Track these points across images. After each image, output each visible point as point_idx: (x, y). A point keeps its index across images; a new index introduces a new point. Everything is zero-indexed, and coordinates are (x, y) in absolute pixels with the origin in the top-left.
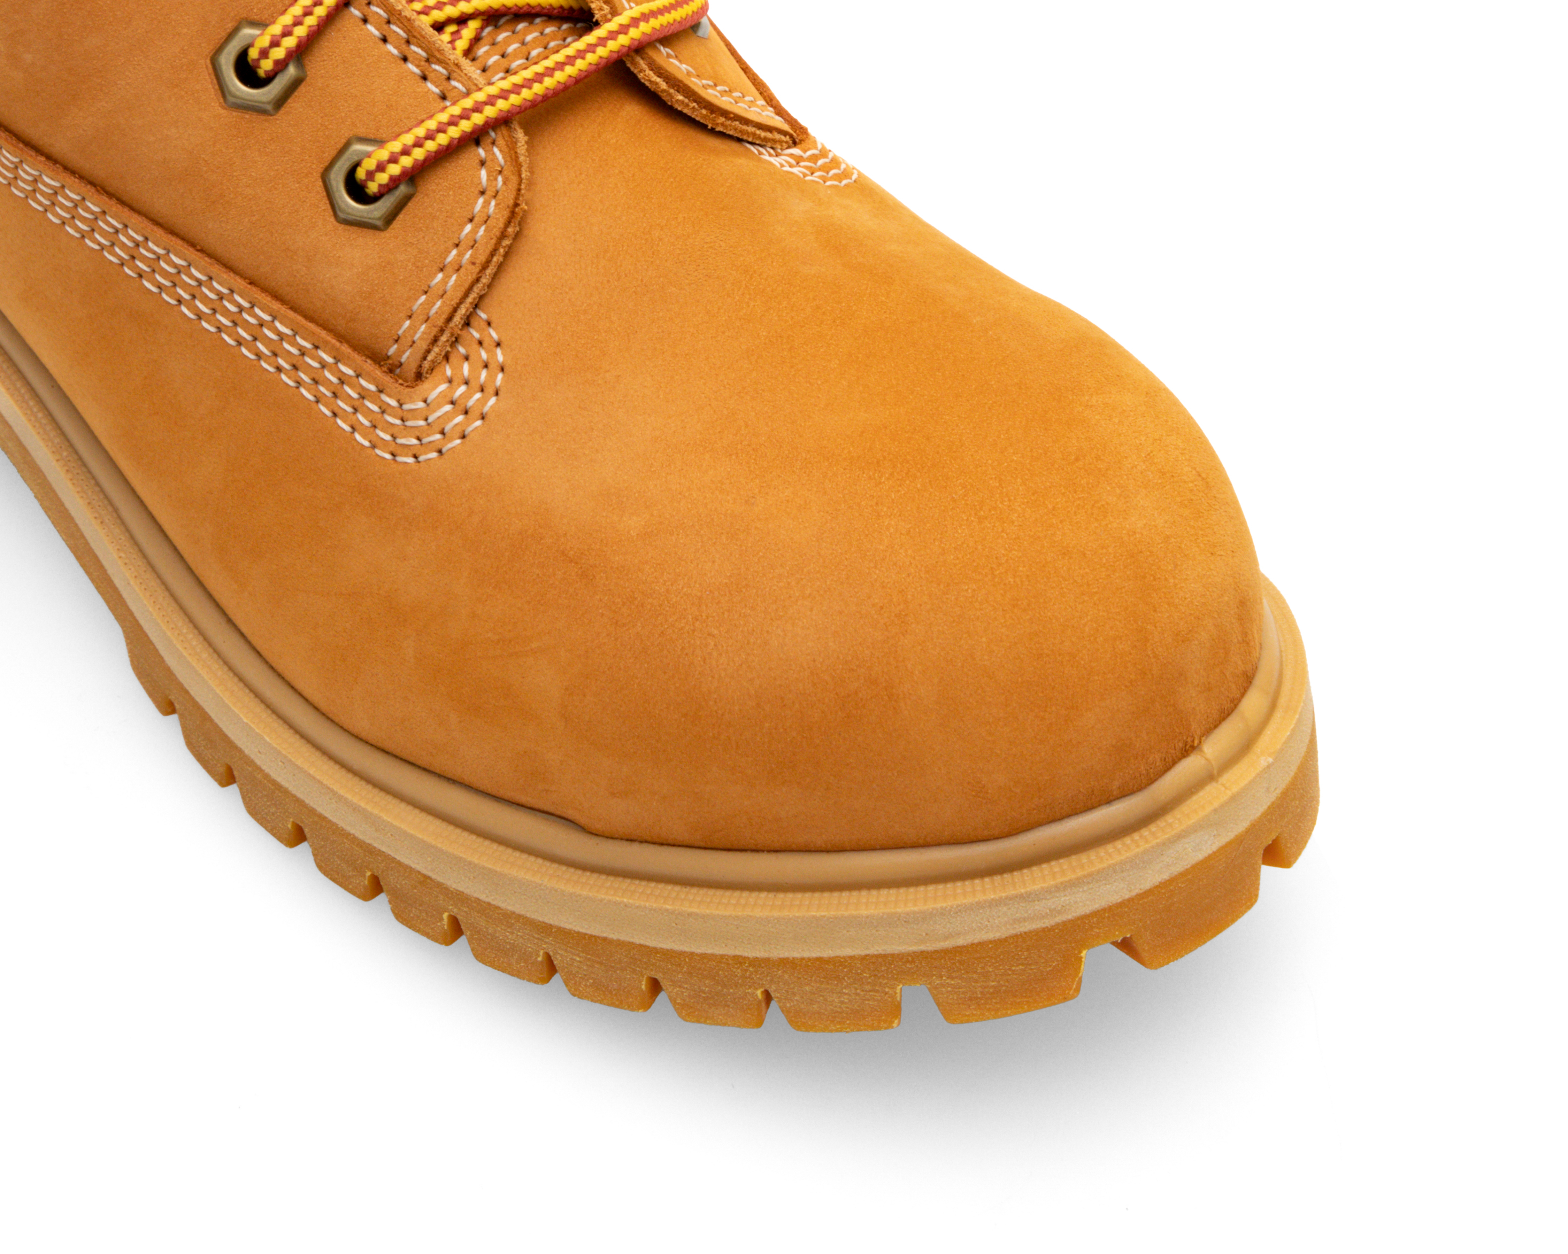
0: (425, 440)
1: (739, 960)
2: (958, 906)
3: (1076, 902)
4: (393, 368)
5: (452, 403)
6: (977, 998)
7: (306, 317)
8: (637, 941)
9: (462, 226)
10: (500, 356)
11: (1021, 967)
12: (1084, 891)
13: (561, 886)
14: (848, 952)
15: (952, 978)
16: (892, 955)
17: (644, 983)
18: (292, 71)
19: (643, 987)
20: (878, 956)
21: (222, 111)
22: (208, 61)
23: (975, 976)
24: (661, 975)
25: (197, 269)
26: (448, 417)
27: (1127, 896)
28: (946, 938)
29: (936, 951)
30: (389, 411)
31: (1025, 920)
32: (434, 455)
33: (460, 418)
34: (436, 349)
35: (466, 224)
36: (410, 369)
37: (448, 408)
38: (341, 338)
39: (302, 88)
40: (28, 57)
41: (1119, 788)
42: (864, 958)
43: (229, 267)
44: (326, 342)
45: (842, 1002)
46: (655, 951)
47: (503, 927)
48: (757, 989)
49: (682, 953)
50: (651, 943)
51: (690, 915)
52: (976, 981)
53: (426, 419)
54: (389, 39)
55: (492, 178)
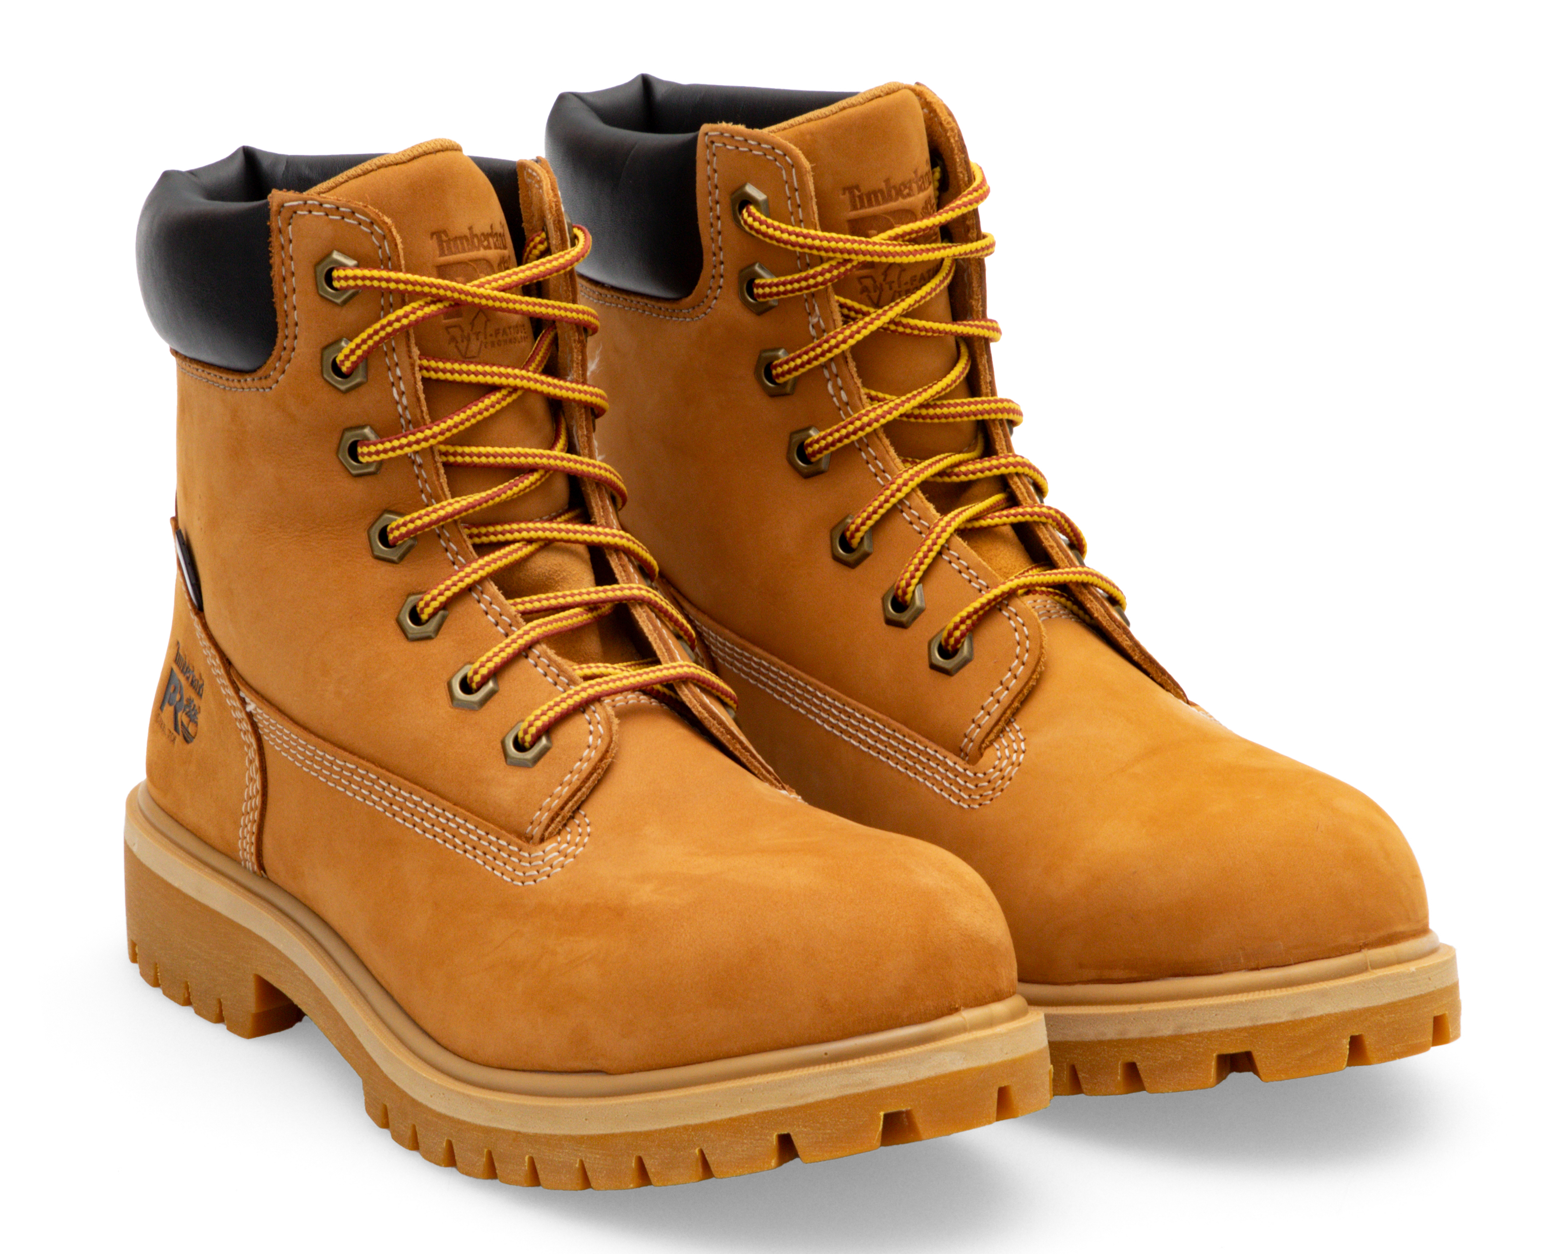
0: (541, 871)
1: (686, 1128)
2: (809, 1074)
3: (877, 1078)
4: (529, 839)
5: (559, 852)
6: (819, 1142)
7: (484, 819)
8: (630, 1130)
9: (575, 762)
10: (589, 829)
11: (844, 1119)
12: (882, 1071)
13: (591, 1103)
14: (746, 1111)
15: (805, 1127)
16: (772, 1111)
17: (634, 1161)
18: (491, 684)
19: (633, 1165)
20: (764, 1113)
21: (450, 709)
22: (446, 684)
23: (818, 1125)
24: (643, 1152)
25: (426, 801)
26: (555, 858)
27: (909, 1080)
28: (802, 1097)
29: (796, 1107)
30: (523, 859)
31: (847, 1086)
32: (545, 878)
33: (562, 859)
34: (553, 826)
35: (577, 762)
36: (537, 837)
37: (556, 854)
38: (502, 827)
39: (496, 697)
40: (346, 691)
41: (908, 1017)
42: (755, 1115)
43: (443, 797)
44: (492, 829)
45: (743, 1151)
46: (640, 1134)
47: (558, 1150)
48: (695, 1148)
49: (656, 1131)
50: (638, 1129)
51: (660, 1101)
52: (819, 1129)
53: (543, 861)
54: (548, 674)
55: (595, 739)
